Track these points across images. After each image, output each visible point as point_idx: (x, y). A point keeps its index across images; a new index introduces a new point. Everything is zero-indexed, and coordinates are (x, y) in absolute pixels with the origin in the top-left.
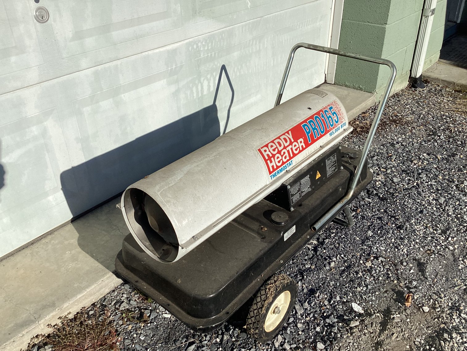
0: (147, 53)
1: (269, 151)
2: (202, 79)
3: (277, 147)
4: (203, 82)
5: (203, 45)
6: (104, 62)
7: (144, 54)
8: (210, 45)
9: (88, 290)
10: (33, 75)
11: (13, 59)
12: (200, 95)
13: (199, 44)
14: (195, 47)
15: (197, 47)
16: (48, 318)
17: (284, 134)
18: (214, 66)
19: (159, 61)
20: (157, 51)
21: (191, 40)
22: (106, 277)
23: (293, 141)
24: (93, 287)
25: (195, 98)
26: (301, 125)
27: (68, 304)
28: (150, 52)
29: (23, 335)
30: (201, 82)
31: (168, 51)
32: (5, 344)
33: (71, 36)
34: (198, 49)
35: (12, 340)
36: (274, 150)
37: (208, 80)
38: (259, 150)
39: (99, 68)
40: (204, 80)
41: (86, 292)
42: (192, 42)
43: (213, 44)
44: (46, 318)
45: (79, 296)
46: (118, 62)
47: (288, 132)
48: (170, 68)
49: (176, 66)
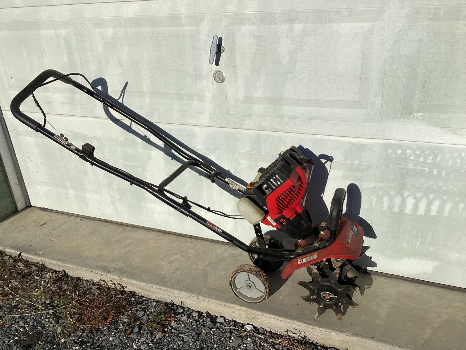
0: (320, 137)
2: (406, 194)
4: (407, 197)
5: (415, 154)
6: (267, 130)
7: (316, 136)
8: (431, 158)
9: (141, 283)
10: (205, 119)
11: (195, 103)
12: (396, 210)
13: (408, 151)
14: (399, 152)
15: (404, 152)
16: (112, 277)
18: (435, 187)
19: (335, 149)
20: (336, 138)
21: (393, 142)
22: (155, 286)
24: (145, 284)
25: (385, 209)
27: (125, 280)
28: (324, 137)
29: (98, 273)
30: (402, 196)
31: (352, 144)
32: (88, 269)
33: (242, 99)
34: (403, 156)
35: (92, 270)
37: (415, 197)
39: (263, 133)
40: (408, 196)
41: (138, 283)
42: (395, 145)
43: (438, 159)
44: (112, 276)
45: (134, 282)
46: (283, 134)
48: (349, 162)
49: (360, 163)
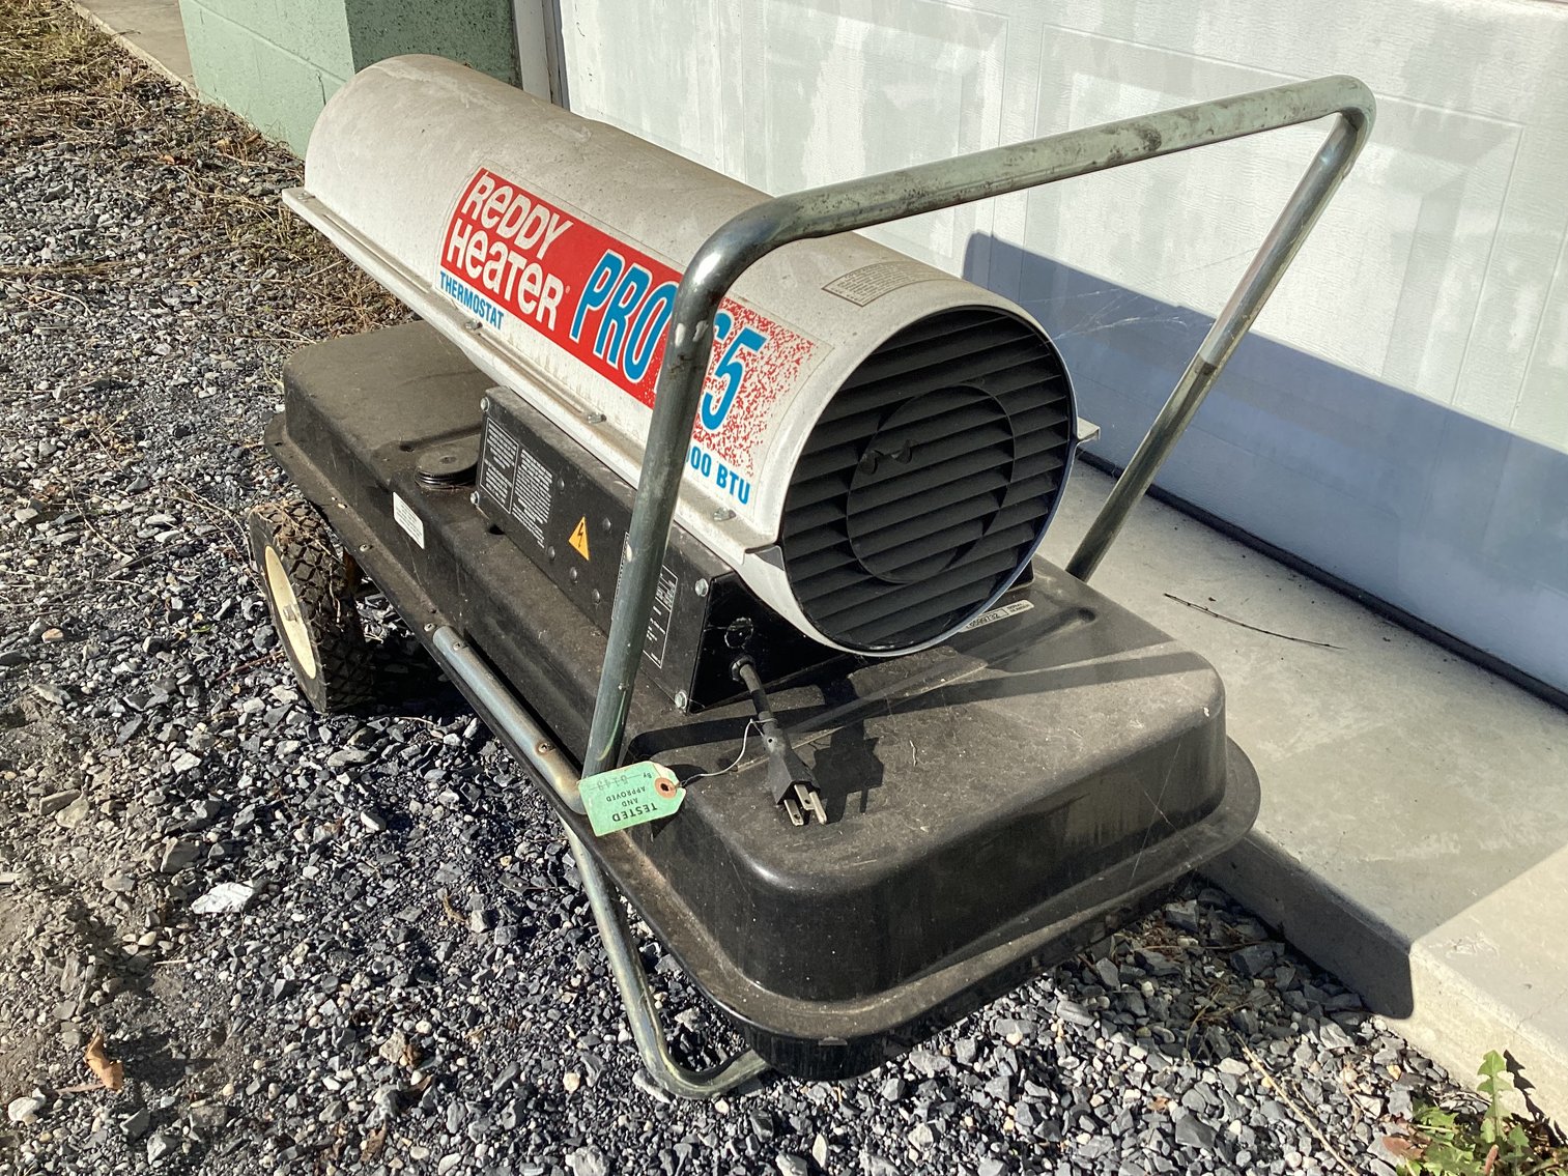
1: (485, 202)
3: (501, 216)
17: (552, 210)
23: (540, 255)
26: (609, 251)
36: (492, 213)
38: (483, 172)
47: (564, 217)
48: (1420, 106)
49: (1462, 114)
